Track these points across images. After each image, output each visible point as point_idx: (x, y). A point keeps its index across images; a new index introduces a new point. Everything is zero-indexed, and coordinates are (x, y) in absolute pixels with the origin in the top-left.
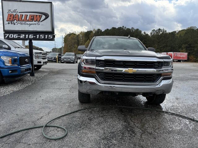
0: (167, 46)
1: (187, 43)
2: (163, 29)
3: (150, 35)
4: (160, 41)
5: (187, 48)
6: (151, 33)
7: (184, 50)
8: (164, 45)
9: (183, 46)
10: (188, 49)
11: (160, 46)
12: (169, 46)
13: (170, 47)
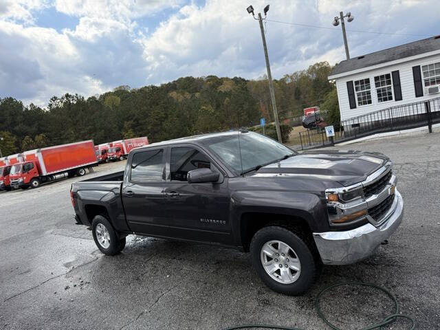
0: (95, 130)
1: (132, 119)
2: (74, 95)
3: (48, 110)
4: (77, 121)
5: (133, 127)
6: (50, 105)
7: (130, 131)
8: (88, 128)
9: (125, 125)
10: (136, 128)
11: (82, 132)
12: (101, 129)
13: (103, 131)
